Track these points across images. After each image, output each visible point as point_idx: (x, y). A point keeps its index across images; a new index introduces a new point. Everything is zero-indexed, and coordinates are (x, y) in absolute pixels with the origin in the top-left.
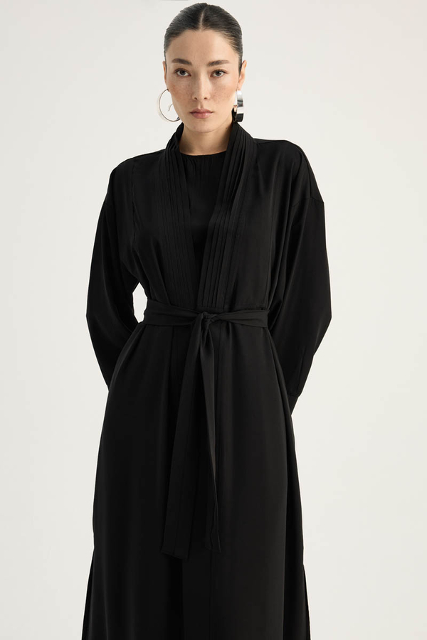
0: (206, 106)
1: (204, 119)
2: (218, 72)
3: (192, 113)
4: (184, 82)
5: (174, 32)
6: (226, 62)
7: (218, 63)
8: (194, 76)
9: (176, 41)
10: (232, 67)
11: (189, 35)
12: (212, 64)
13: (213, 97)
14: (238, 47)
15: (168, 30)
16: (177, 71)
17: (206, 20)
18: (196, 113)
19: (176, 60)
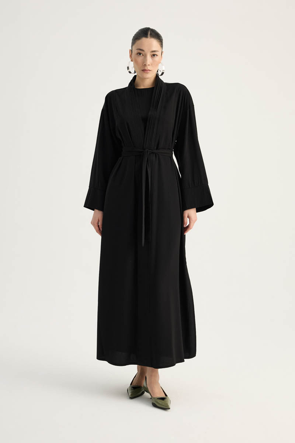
0: (149, 68)
1: (147, 73)
2: (154, 55)
3: (143, 70)
4: (140, 59)
5: (137, 38)
6: (158, 51)
7: (155, 51)
8: (145, 56)
9: (138, 42)
10: (159, 53)
11: (144, 40)
12: (153, 51)
13: (152, 64)
14: (161, 45)
15: (134, 37)
16: (137, 54)
17: (151, 34)
18: (144, 70)
19: (137, 49)
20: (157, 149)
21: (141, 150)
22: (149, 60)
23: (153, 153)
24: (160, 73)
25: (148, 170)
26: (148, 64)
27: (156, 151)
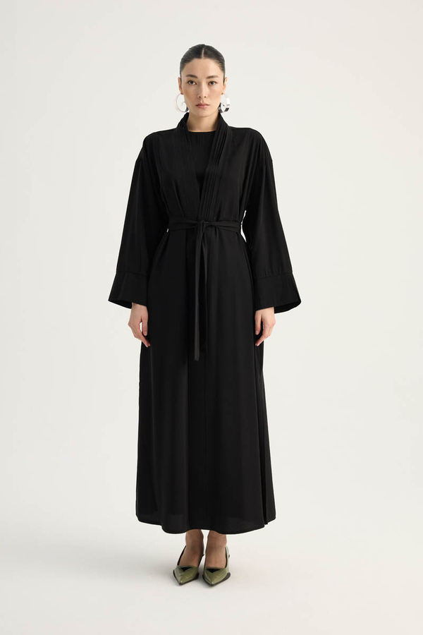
0: (206, 101)
1: (204, 109)
2: (212, 83)
3: (197, 105)
4: (192, 89)
5: (186, 60)
6: (217, 77)
7: (212, 77)
8: (199, 85)
9: (188, 65)
10: (219, 80)
11: (196, 61)
12: (209, 77)
13: (209, 96)
14: (223, 68)
15: (182, 59)
16: (188, 82)
17: (205, 53)
18: (199, 105)
19: (187, 76)
20: (217, 221)
21: (195, 222)
22: (205, 90)
23: (211, 226)
24: (223, 109)
25: (204, 249)
26: (204, 95)
27: (216, 224)
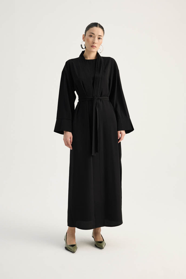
7: (100, 36)
8: (95, 37)
16: (89, 36)
19: (90, 33)
20: (101, 96)
21: (92, 98)
23: (99, 99)
25: (97, 108)
26: (96, 42)
27: (100, 98)
